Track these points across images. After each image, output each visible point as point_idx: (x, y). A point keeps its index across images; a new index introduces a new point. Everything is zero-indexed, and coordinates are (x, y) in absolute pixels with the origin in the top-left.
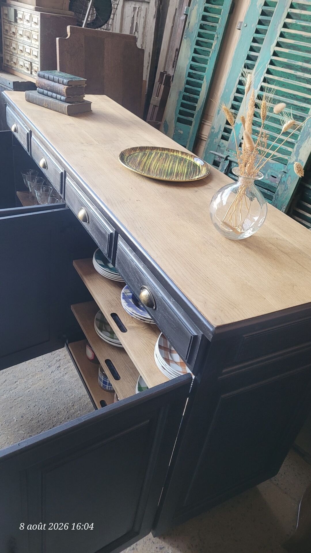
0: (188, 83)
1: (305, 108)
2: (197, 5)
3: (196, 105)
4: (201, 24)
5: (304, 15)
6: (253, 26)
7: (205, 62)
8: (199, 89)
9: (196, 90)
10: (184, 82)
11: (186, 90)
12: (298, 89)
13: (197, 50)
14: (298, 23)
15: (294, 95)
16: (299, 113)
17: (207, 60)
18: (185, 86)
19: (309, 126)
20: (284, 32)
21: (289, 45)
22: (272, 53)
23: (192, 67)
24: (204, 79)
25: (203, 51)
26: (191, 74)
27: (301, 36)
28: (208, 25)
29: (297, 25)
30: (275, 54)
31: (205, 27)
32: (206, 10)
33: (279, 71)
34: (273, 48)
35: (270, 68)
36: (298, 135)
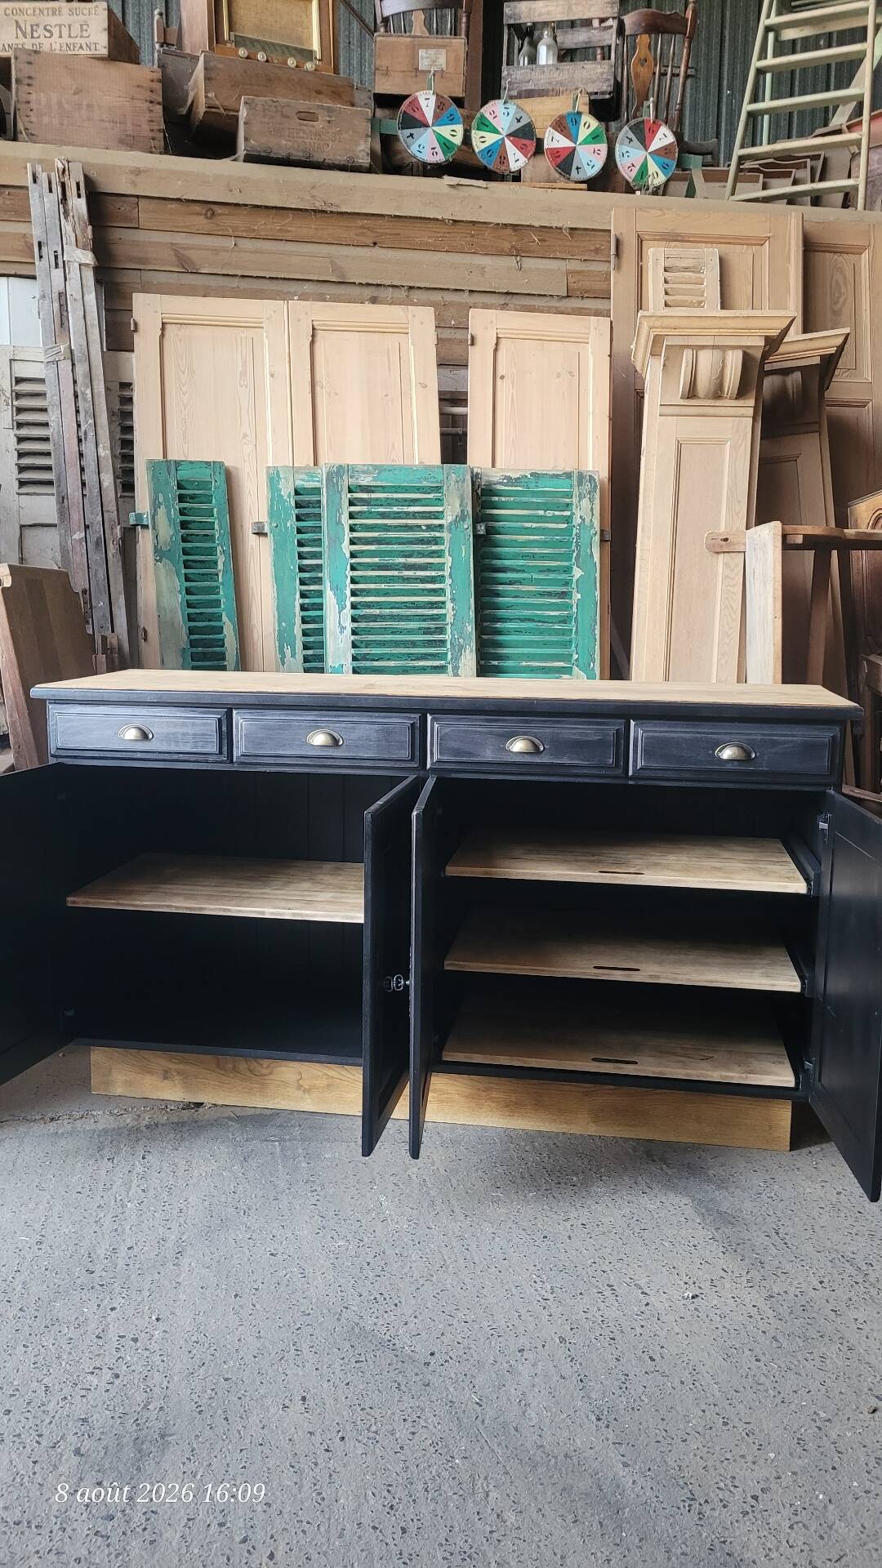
0: (191, 631)
1: (437, 615)
2: (163, 507)
3: (226, 663)
4: (182, 536)
5: (377, 499)
6: (289, 525)
7: (214, 590)
8: (220, 636)
9: (214, 639)
10: (184, 631)
11: (193, 644)
12: (413, 593)
13: (189, 576)
14: (373, 510)
15: (413, 603)
16: (432, 625)
17: (218, 587)
18: (188, 637)
19: (456, 637)
20: (355, 525)
21: (371, 540)
22: (348, 555)
23: (189, 605)
24: (224, 618)
25: (203, 575)
26: (193, 617)
27: (386, 525)
28: (197, 535)
29: (371, 513)
30: (353, 555)
31: (189, 538)
32: (182, 512)
33: (371, 577)
34: (347, 548)
35: (355, 574)
36: (447, 653)
